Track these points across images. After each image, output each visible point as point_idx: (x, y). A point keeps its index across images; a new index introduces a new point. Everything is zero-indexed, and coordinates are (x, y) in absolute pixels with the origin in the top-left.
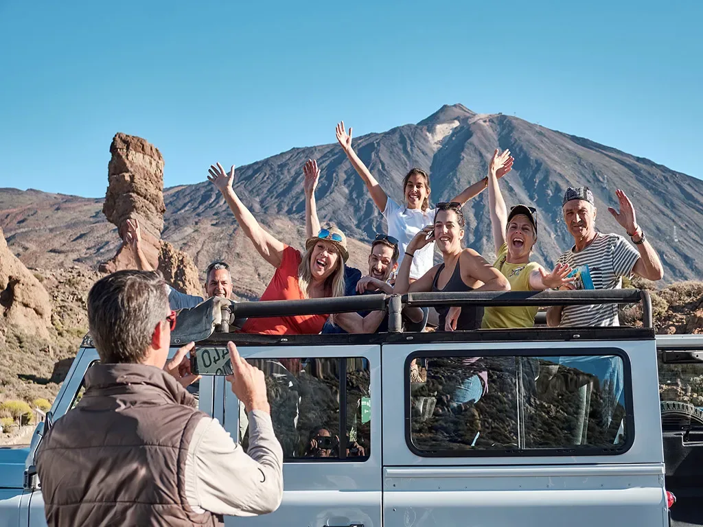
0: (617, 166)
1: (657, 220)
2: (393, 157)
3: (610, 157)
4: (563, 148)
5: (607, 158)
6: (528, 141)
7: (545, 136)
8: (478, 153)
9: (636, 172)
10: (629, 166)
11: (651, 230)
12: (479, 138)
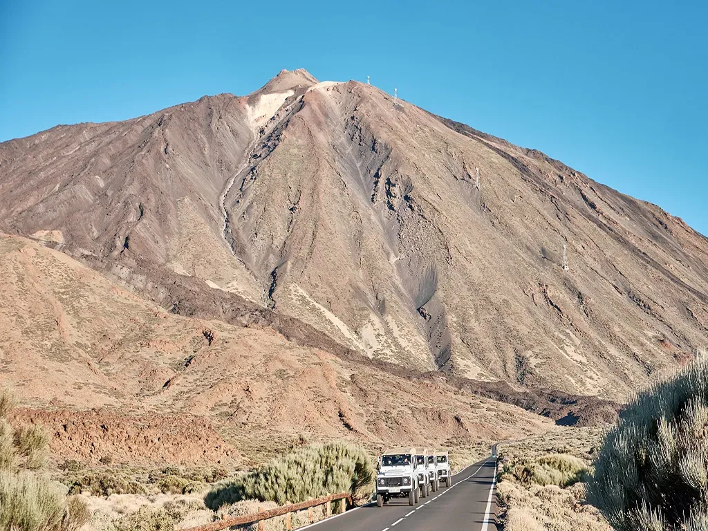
0: (496, 158)
1: (544, 238)
2: (186, 136)
3: (490, 147)
4: (426, 129)
5: (486, 148)
6: (379, 117)
7: (404, 112)
8: (307, 132)
9: (523, 169)
10: (514, 161)
11: (533, 253)
12: (313, 111)
